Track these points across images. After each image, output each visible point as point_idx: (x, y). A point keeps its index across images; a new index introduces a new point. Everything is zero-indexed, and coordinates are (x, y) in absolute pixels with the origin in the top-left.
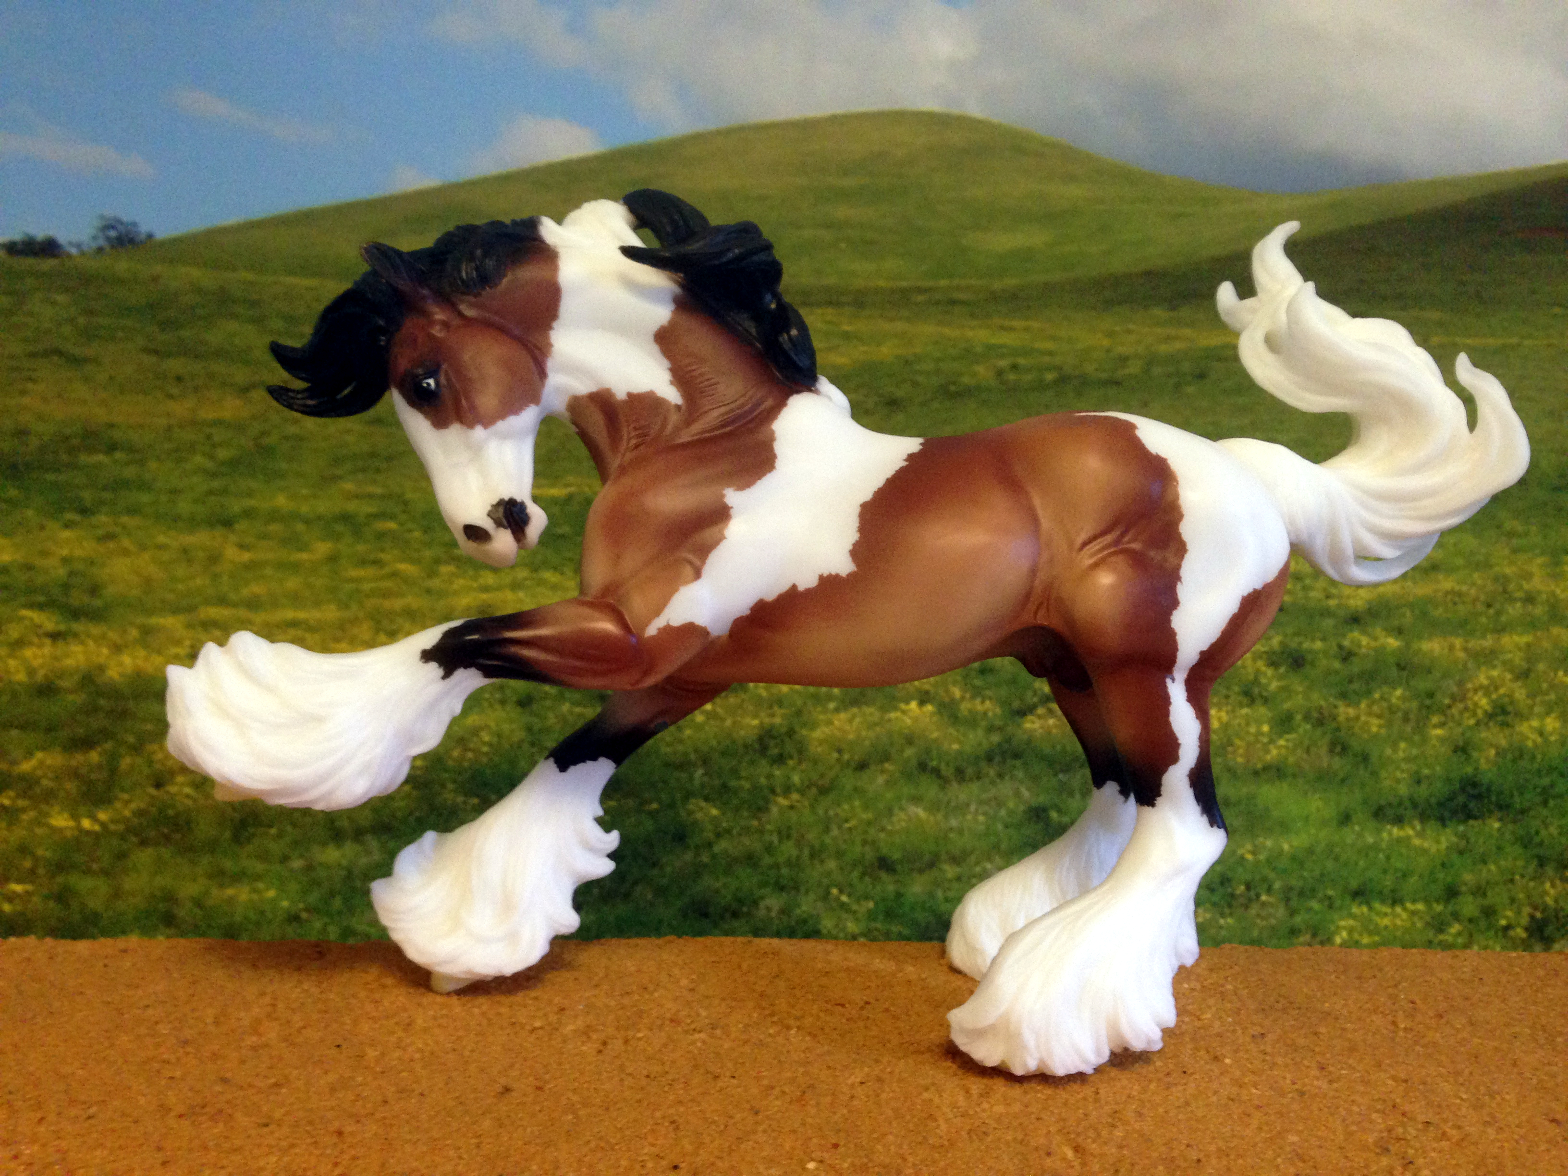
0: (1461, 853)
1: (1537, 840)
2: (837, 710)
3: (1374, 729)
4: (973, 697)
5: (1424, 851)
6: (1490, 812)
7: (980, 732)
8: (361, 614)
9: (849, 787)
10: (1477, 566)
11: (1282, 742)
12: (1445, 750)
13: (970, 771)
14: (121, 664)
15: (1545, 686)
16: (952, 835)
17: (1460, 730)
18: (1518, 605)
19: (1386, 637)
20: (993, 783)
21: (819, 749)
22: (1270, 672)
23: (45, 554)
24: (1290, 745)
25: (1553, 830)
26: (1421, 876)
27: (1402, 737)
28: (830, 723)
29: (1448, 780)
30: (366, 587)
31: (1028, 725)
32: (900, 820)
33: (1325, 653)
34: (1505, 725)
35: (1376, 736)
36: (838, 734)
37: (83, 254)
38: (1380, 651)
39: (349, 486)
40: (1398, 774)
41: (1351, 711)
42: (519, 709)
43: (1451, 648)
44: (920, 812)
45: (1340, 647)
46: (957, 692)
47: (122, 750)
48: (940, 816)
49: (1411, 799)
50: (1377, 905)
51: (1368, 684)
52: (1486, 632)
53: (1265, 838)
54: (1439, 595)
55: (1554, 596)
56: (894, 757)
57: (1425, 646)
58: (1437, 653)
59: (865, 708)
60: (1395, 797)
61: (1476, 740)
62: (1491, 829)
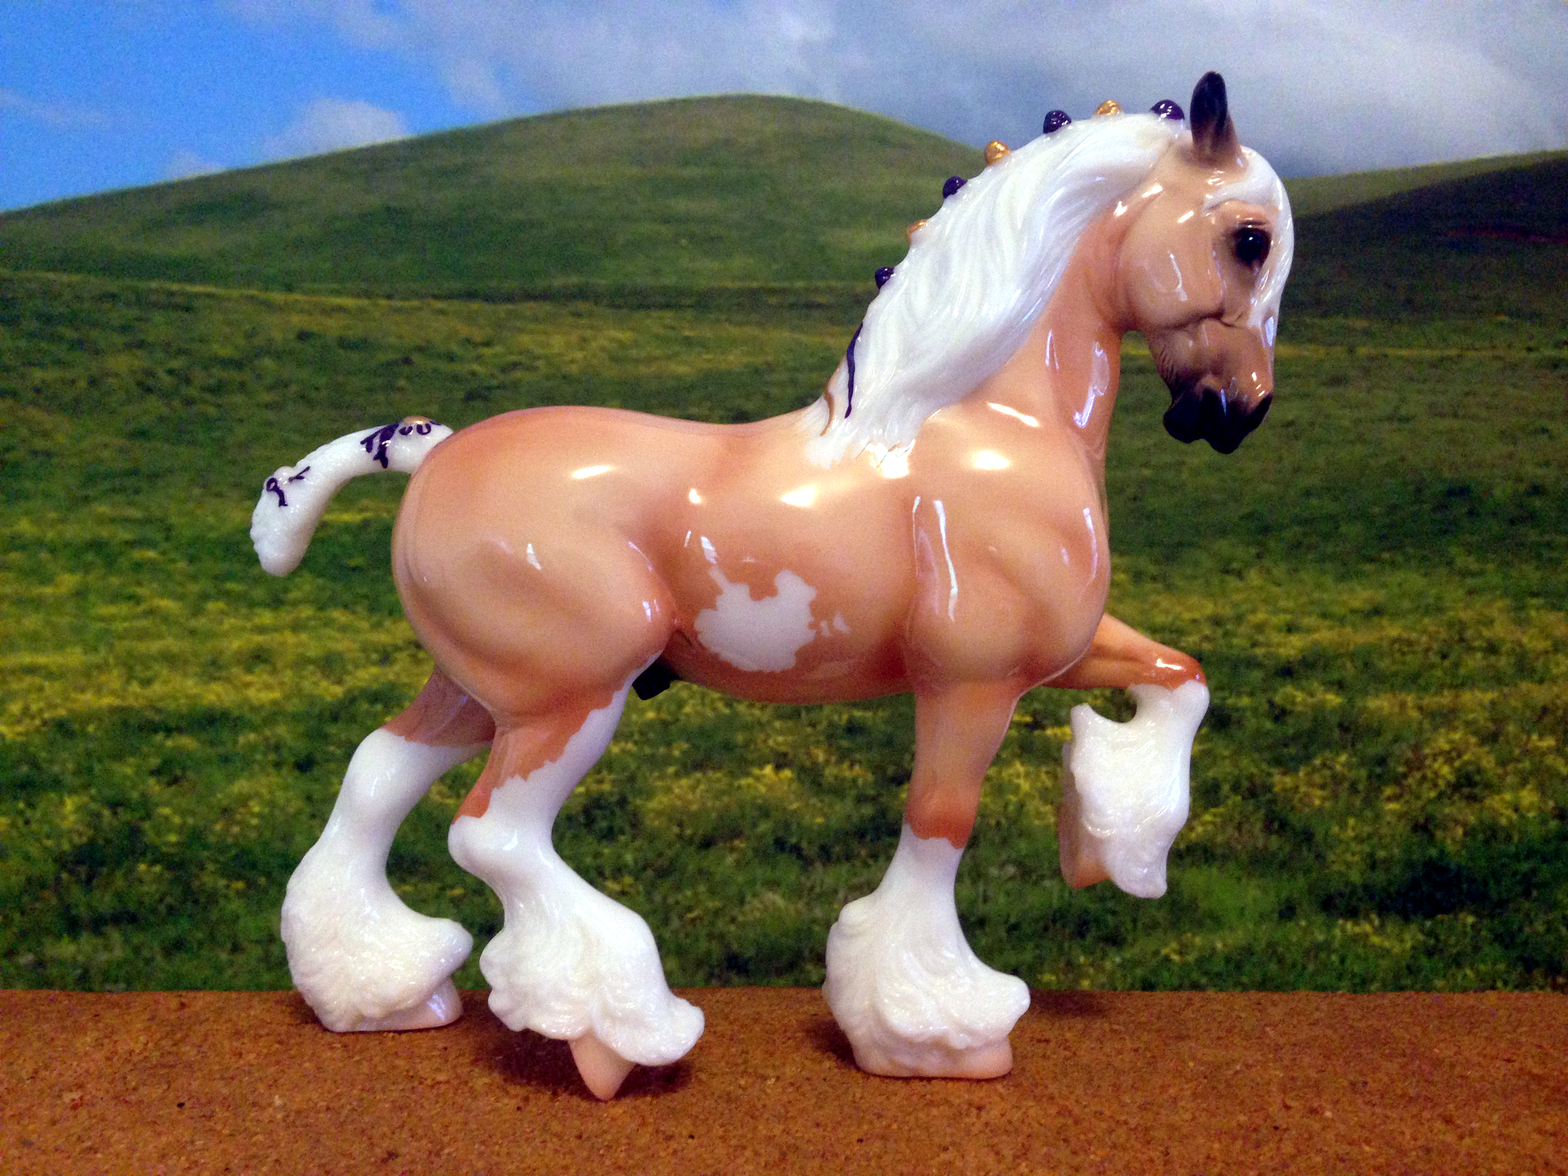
0: (1430, 953)
1: (1522, 937)
2: (677, 775)
3: (1317, 802)
4: (840, 761)
5: (1385, 953)
6: (1462, 904)
7: (849, 803)
8: (111, 660)
9: (691, 868)
10: (1427, 611)
11: (1208, 817)
12: (1403, 828)
13: (837, 849)
15: (1517, 752)
16: (817, 928)
17: (1420, 803)
18: (1479, 655)
19: (1326, 691)
20: (866, 865)
21: (657, 823)
24: (1218, 820)
25: (1540, 927)
27: (1350, 811)
28: (669, 790)
29: (1409, 864)
30: (119, 626)
32: (753, 909)
33: (1255, 711)
34: (1472, 798)
35: (1320, 809)
36: (679, 803)
38: (1319, 710)
39: (103, 509)
40: (1349, 857)
41: (1288, 780)
42: (297, 773)
43: (1403, 705)
44: (776, 899)
45: (1271, 704)
46: (820, 755)
48: (801, 905)
49: (1366, 887)
51: (1306, 747)
52: (1442, 687)
53: (1194, 935)
54: (1385, 644)
55: (1521, 645)
56: (747, 832)
57: (1373, 703)
58: (1386, 711)
59: (710, 774)
60: (1347, 884)
61: (1439, 816)
62: (1465, 925)
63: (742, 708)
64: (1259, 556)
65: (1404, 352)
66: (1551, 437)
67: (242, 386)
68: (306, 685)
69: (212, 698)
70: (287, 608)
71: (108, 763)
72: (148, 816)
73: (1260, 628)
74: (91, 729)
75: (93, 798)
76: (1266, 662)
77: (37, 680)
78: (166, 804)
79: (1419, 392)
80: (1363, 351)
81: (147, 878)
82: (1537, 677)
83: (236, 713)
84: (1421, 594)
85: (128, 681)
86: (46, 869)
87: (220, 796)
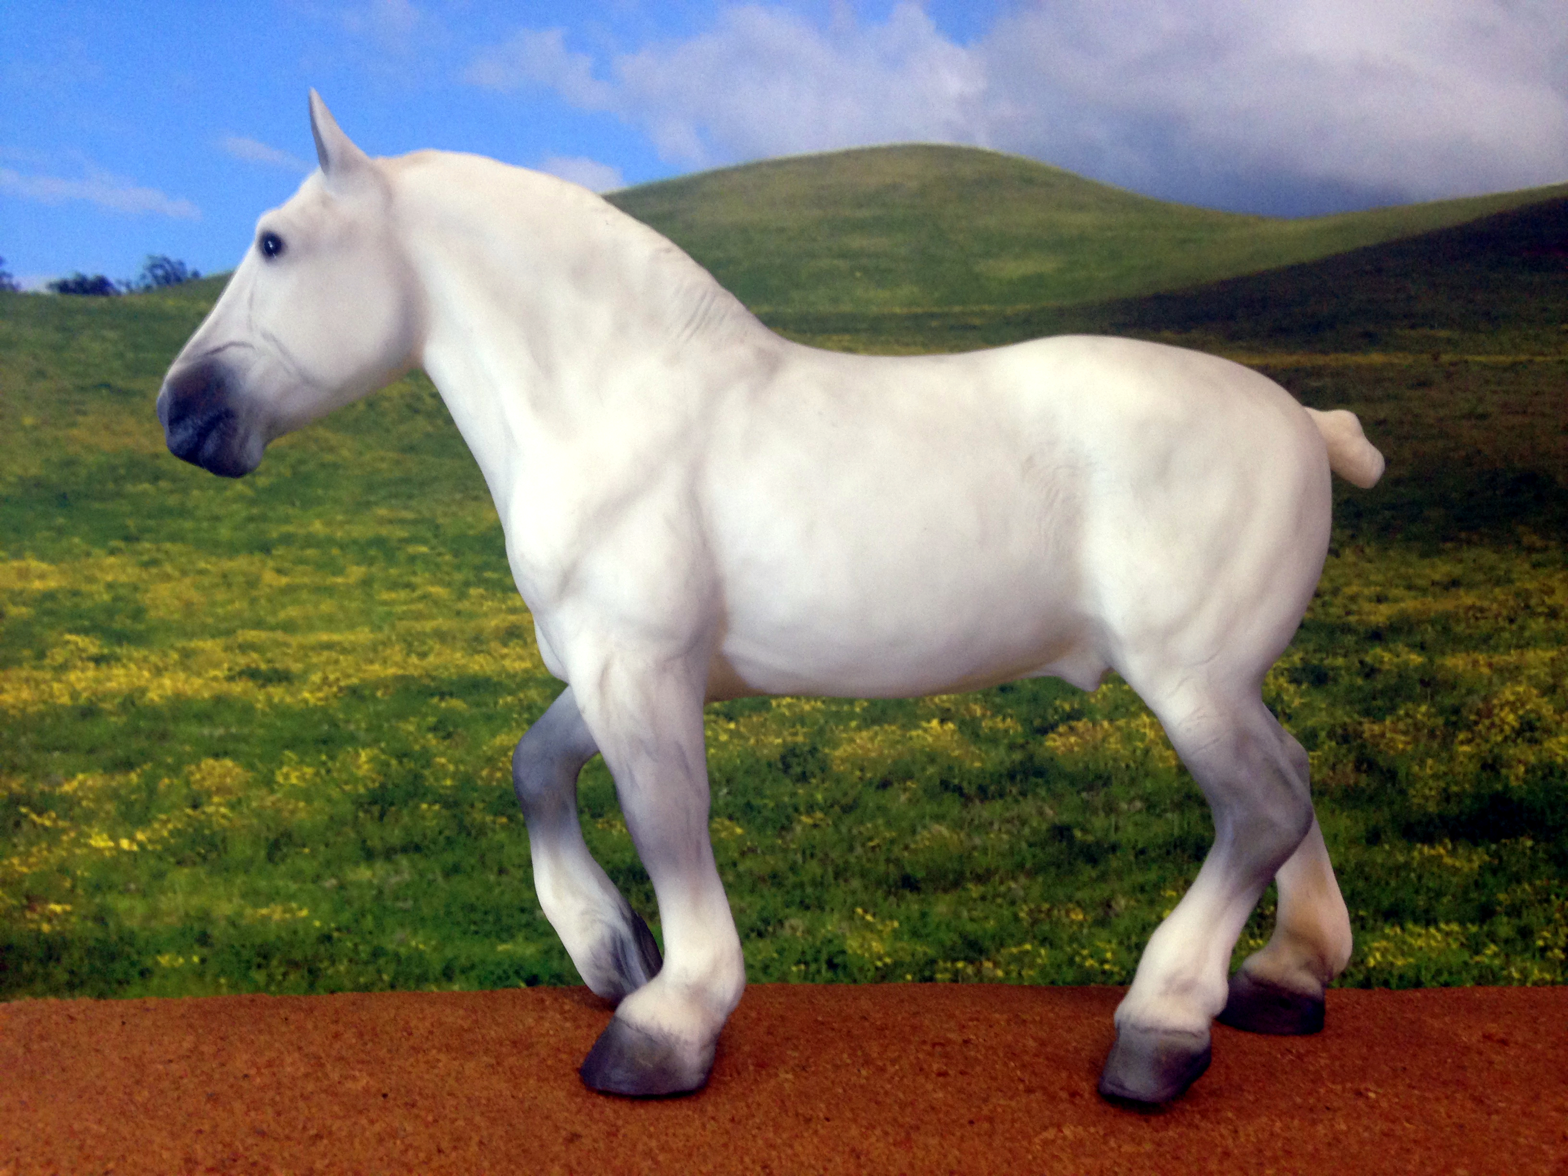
0: (1494, 872)
2: (859, 729)
3: (1401, 746)
4: (993, 716)
5: (1456, 871)
6: (1522, 830)
7: (1002, 750)
8: (394, 638)
9: (871, 805)
10: (1498, 583)
12: (1472, 767)
13: (992, 788)
14: (161, 686)
16: (976, 854)
17: (1488, 746)
18: (1541, 620)
19: (1409, 652)
20: (1017, 801)
21: (842, 768)
22: (1292, 688)
23: (91, 580)
24: (1316, 762)
26: (1454, 896)
27: (1428, 755)
28: (852, 740)
29: (1477, 797)
30: (400, 609)
31: (1049, 744)
32: (923, 840)
33: (1348, 669)
34: (1533, 741)
35: (1403, 750)
36: (860, 752)
37: (131, 291)
38: (1403, 668)
39: (382, 512)
40: (1427, 792)
41: (1376, 728)
43: (1475, 663)
44: (943, 830)
45: (1362, 662)
46: (979, 712)
47: (161, 771)
49: (1441, 816)
50: (1410, 926)
51: (1391, 700)
52: (1509, 647)
54: (1461, 611)
56: (917, 775)
57: (1449, 662)
58: (1460, 669)
59: (886, 727)
60: (1425, 814)
61: (1505, 757)
62: (1524, 847)
65: (1482, 359)
69: (477, 667)
71: (394, 722)
72: (428, 764)
73: (1353, 598)
74: (379, 694)
75: (383, 751)
76: (1359, 628)
77: (334, 655)
78: (443, 754)
79: (1495, 392)
80: (1445, 358)
81: (429, 815)
83: (495, 679)
84: (1492, 568)
85: (408, 655)
86: (347, 808)
87: (485, 748)
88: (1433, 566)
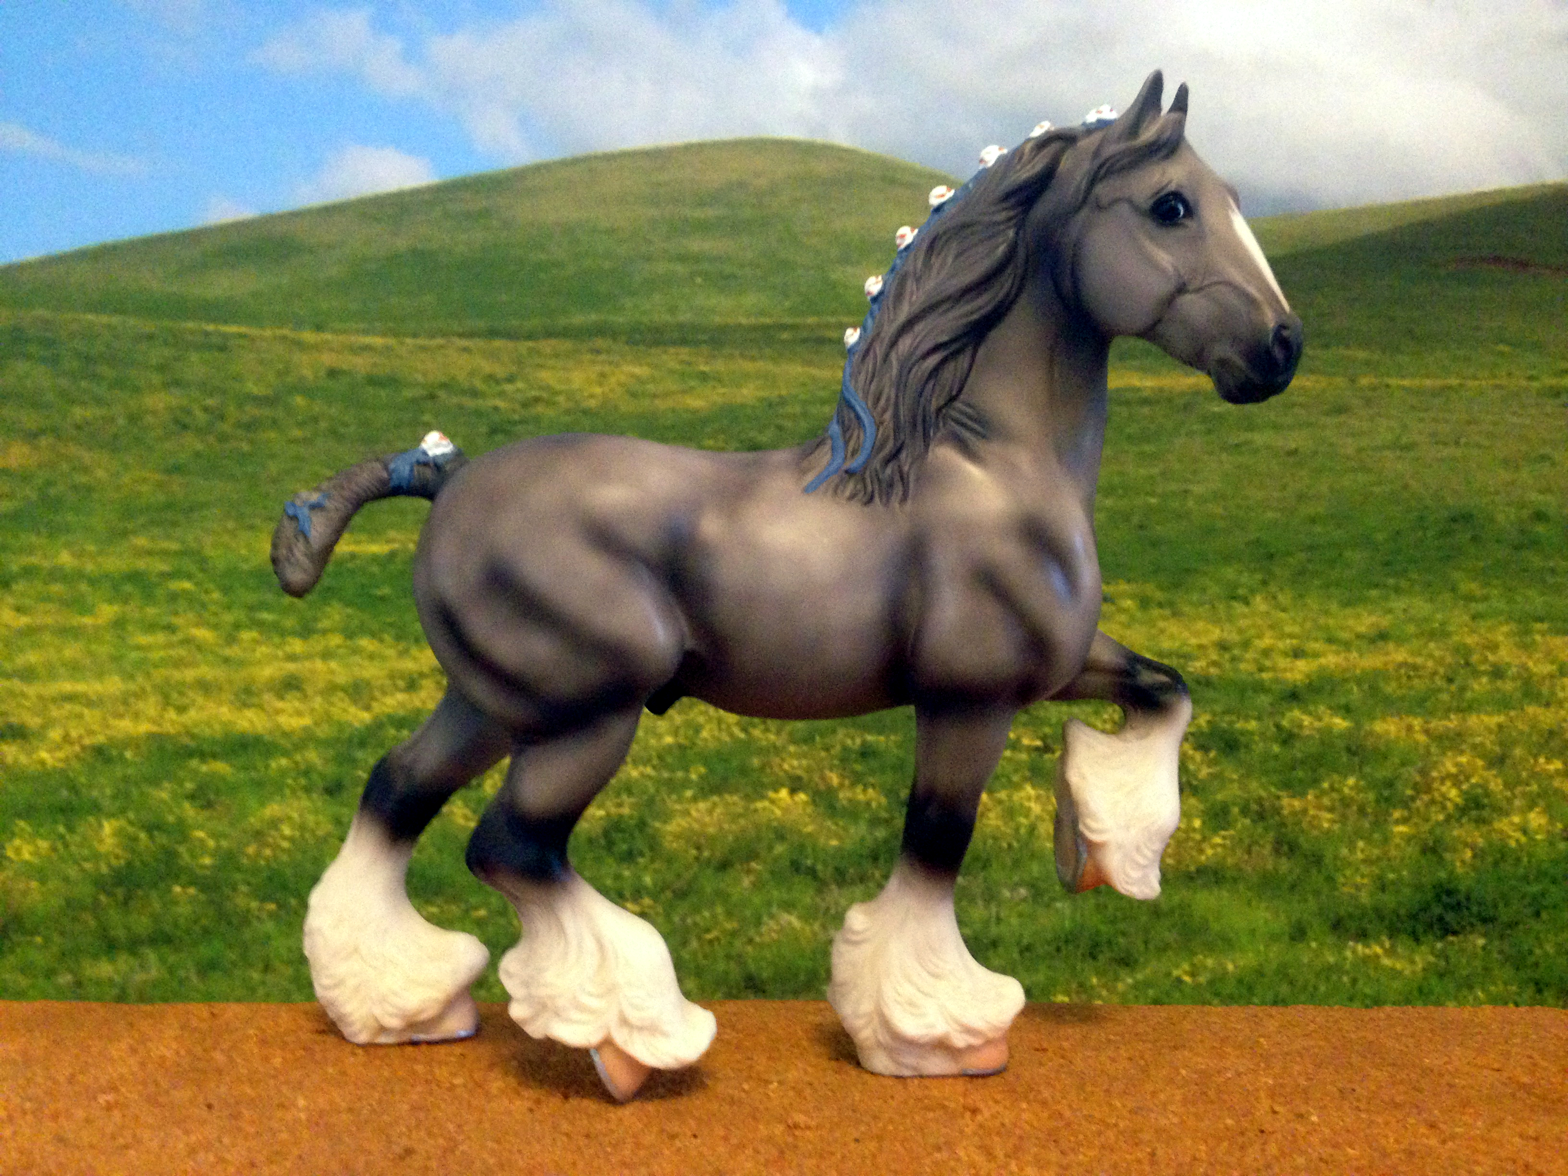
0: (1441, 976)
1: (1531, 960)
2: (695, 799)
3: (1326, 825)
4: (853, 785)
5: (1395, 974)
6: (1472, 925)
7: (863, 826)
8: (148, 688)
9: (708, 890)
10: (1432, 635)
11: (1218, 840)
12: (1412, 850)
13: (851, 871)
15: (1524, 775)
17: (1426, 827)
18: (1484, 680)
19: (1331, 715)
21: (675, 845)
22: (1198, 756)
24: (1228, 842)
25: (1550, 948)
27: (1358, 834)
28: (687, 813)
29: (1418, 888)
30: (156, 655)
32: (770, 929)
33: (1262, 734)
34: (1480, 821)
35: (1328, 831)
36: (696, 826)
38: (1326, 734)
39: (141, 541)
40: (1358, 879)
41: (1297, 804)
42: (328, 798)
43: (1410, 728)
44: (793, 920)
45: (1278, 727)
46: (835, 781)
48: (816, 926)
49: (1376, 909)
51: (1314, 771)
52: (1449, 710)
53: (1205, 956)
54: (1391, 668)
55: (1527, 669)
56: (763, 853)
57: (1379, 727)
58: (1393, 735)
59: (727, 797)
60: (1357, 907)
61: (1448, 839)
62: (1475, 946)
63: (757, 733)
64: (1264, 583)
65: (1406, 383)
66: (1553, 464)
67: (275, 423)
68: (335, 712)
69: (246, 724)
70: (316, 636)
71: (144, 788)
72: (184, 839)
73: (1266, 653)
74: (128, 754)
75: (131, 823)
76: (1274, 687)
77: (78, 708)
78: (201, 827)
79: (1421, 420)
80: (1364, 381)
81: (182, 899)
82: (1544, 702)
83: (267, 738)
84: (1426, 620)
85: (164, 709)
86: (85, 891)
87: (252, 820)
88: (1358, 616)
